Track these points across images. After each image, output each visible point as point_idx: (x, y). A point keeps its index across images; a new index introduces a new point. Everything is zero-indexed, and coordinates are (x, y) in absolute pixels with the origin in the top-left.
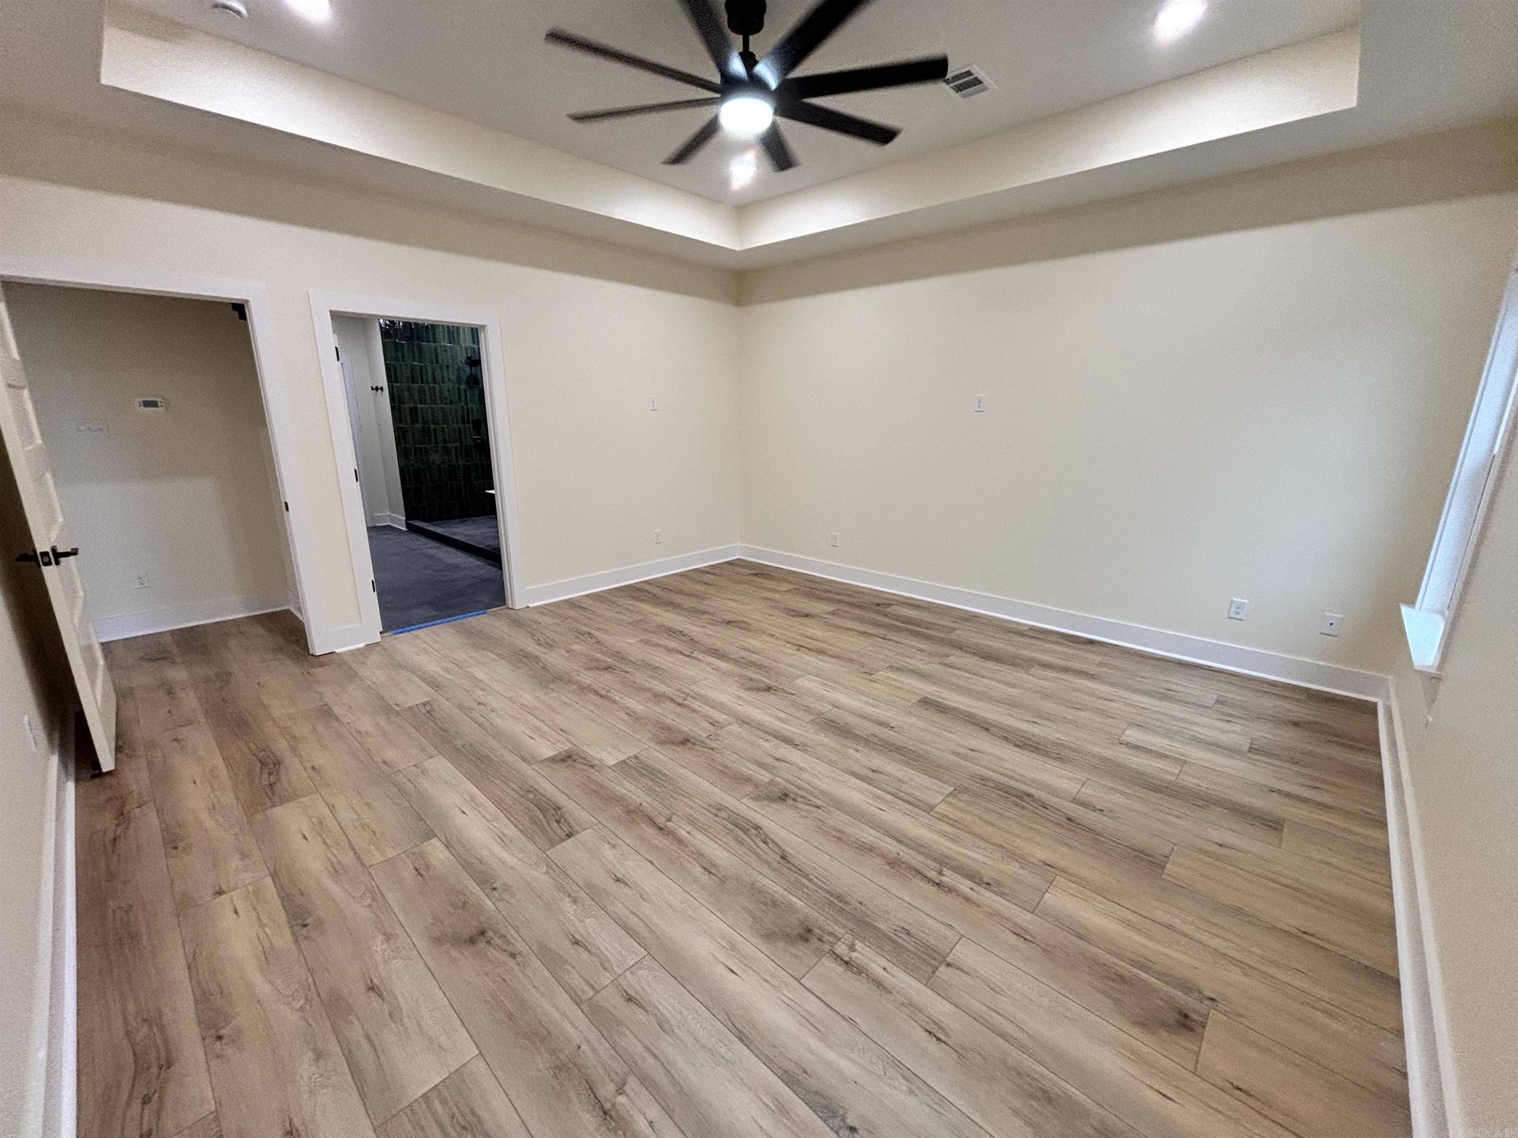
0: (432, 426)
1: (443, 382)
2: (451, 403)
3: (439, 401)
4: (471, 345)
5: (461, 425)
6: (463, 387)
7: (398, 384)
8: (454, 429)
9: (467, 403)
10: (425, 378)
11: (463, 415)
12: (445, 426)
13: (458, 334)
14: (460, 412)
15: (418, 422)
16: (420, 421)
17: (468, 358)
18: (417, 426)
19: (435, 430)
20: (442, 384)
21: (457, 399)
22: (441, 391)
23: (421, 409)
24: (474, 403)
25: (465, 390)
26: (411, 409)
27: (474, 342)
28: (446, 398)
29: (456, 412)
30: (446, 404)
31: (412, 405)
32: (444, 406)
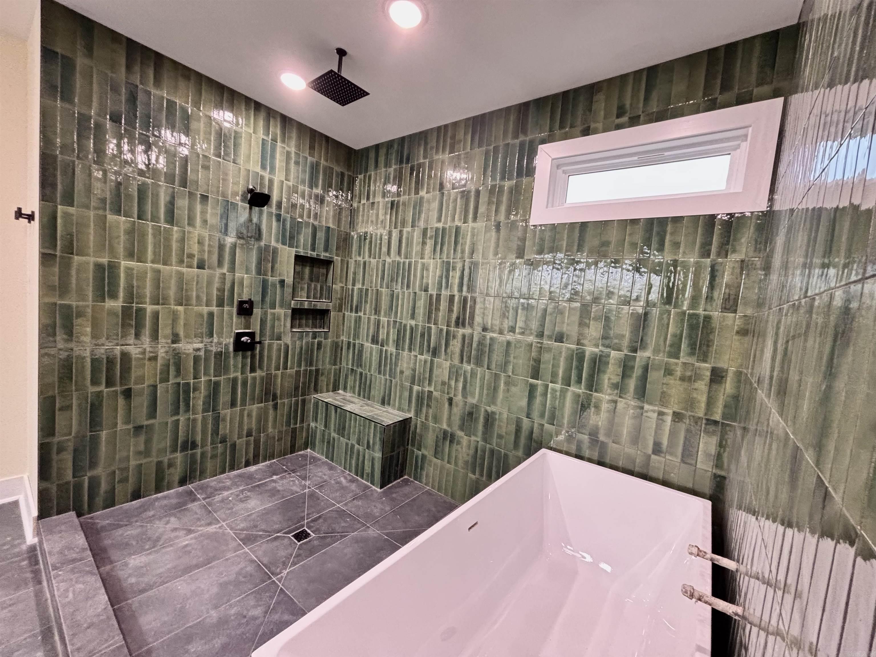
0: (150, 308)
1: (191, 222)
2: (201, 266)
3: (174, 259)
4: (258, 169)
5: (214, 309)
6: (230, 240)
7: (71, 210)
8: (201, 315)
9: (232, 269)
10: (149, 208)
11: (221, 290)
12: (180, 308)
13: (236, 145)
14: (216, 285)
15: (114, 296)
16: (121, 294)
17: (251, 191)
18: (110, 304)
19: (156, 316)
20: (187, 228)
21: (215, 258)
22: (182, 240)
23: (129, 271)
24: (248, 271)
25: (234, 247)
26: (99, 268)
27: (263, 167)
28: (191, 256)
29: (209, 283)
30: (190, 266)
31: (104, 260)
32: (185, 270)
